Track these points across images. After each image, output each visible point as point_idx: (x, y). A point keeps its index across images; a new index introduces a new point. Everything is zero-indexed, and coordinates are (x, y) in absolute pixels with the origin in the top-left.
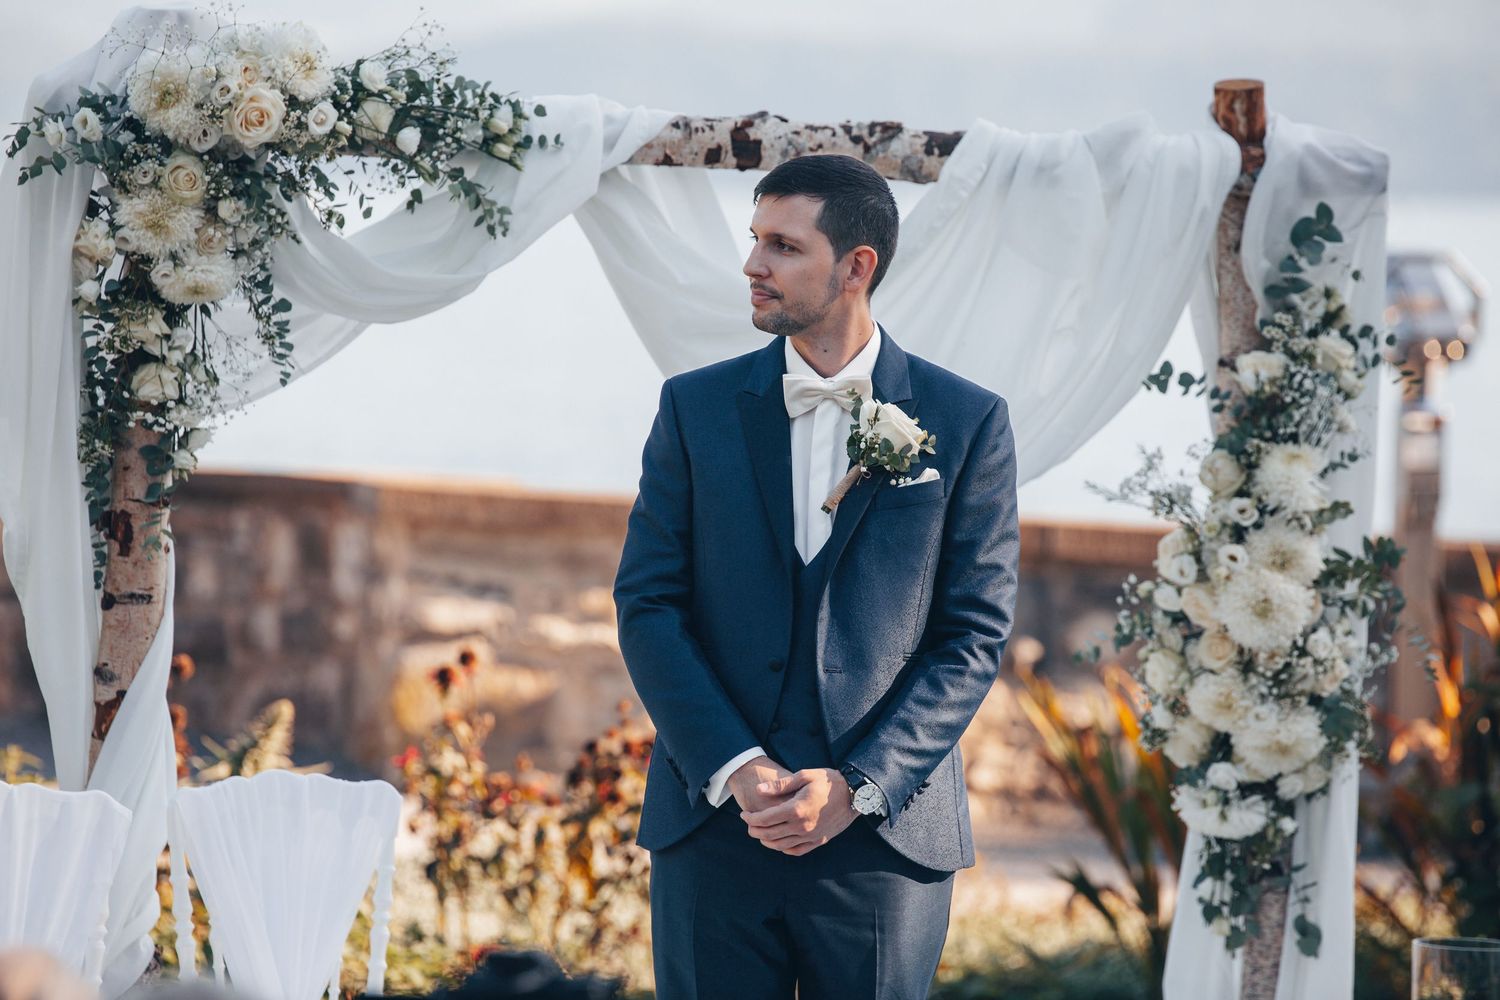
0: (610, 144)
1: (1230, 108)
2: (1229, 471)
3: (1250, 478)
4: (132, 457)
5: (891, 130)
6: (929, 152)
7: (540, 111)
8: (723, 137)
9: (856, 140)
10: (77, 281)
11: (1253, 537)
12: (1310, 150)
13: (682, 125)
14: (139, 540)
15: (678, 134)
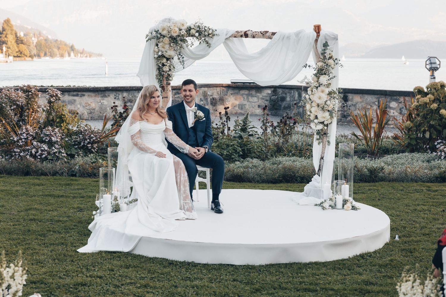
0: (226, 35)
1: (316, 28)
2: (316, 79)
3: (318, 80)
4: (164, 79)
5: (267, 32)
6: (272, 35)
7: (216, 30)
8: (243, 33)
9: (262, 33)
10: (155, 55)
11: (319, 88)
12: (326, 34)
13: (237, 32)
14: (166, 89)
15: (237, 33)
